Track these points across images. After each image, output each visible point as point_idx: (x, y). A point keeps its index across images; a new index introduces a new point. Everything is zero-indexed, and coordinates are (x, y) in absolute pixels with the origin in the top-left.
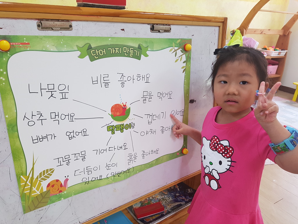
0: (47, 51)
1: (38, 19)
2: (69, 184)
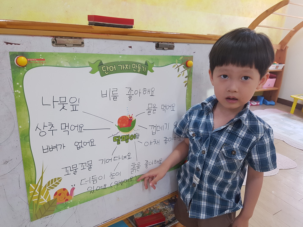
0: (61, 66)
1: (53, 37)
2: (76, 193)
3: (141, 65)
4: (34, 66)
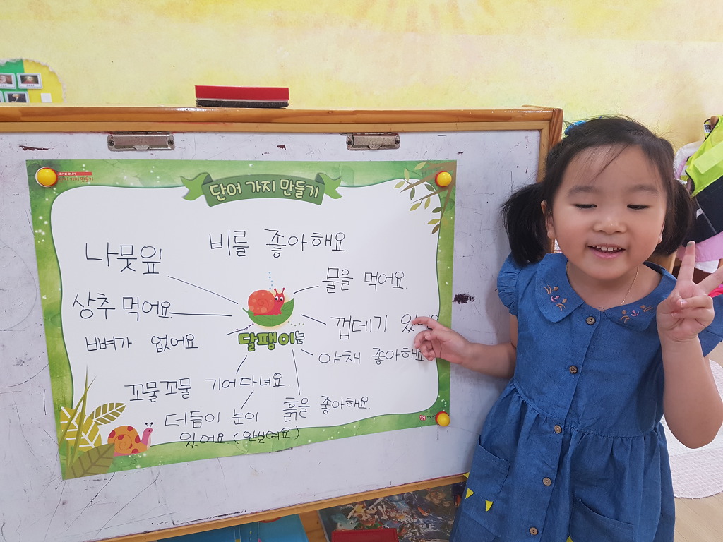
0: (123, 185)
1: (111, 132)
2: (154, 439)
3: (306, 183)
4: (72, 185)
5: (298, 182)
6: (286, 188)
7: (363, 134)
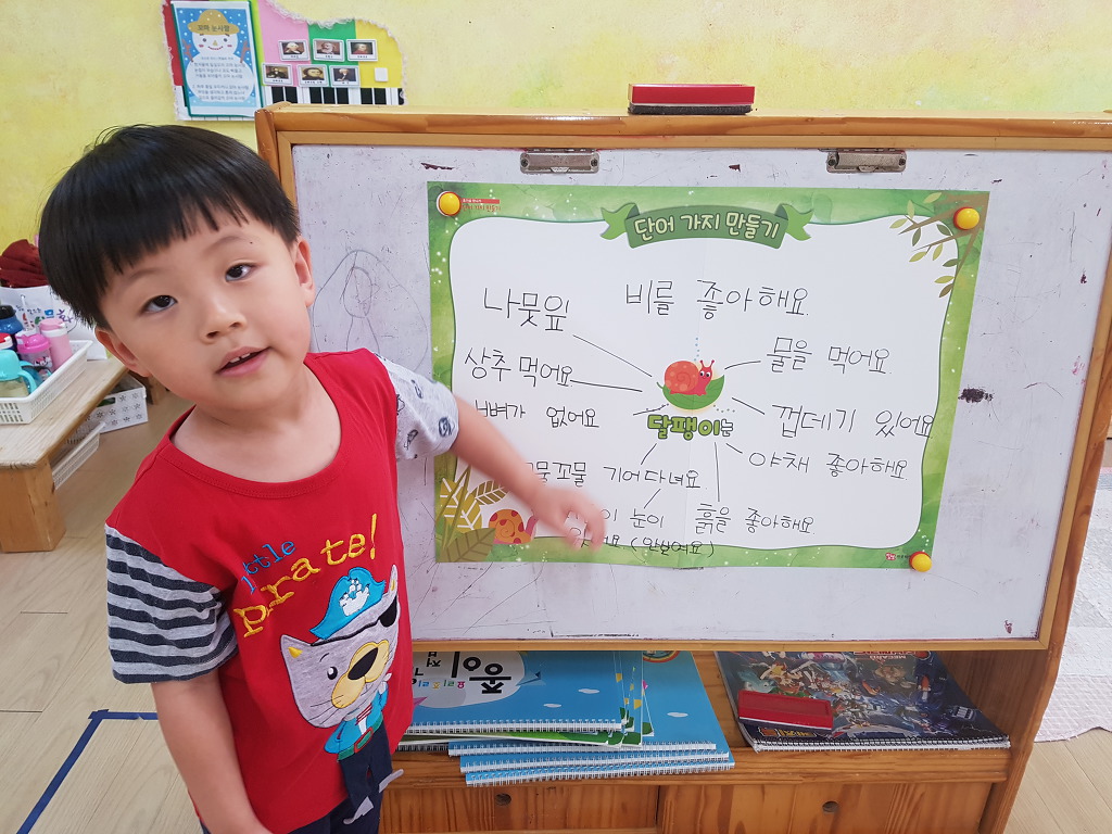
0: (534, 218)
1: (525, 149)
2: (539, 531)
3: (761, 217)
4: (476, 215)
5: (751, 216)
6: (734, 224)
7: (852, 150)
